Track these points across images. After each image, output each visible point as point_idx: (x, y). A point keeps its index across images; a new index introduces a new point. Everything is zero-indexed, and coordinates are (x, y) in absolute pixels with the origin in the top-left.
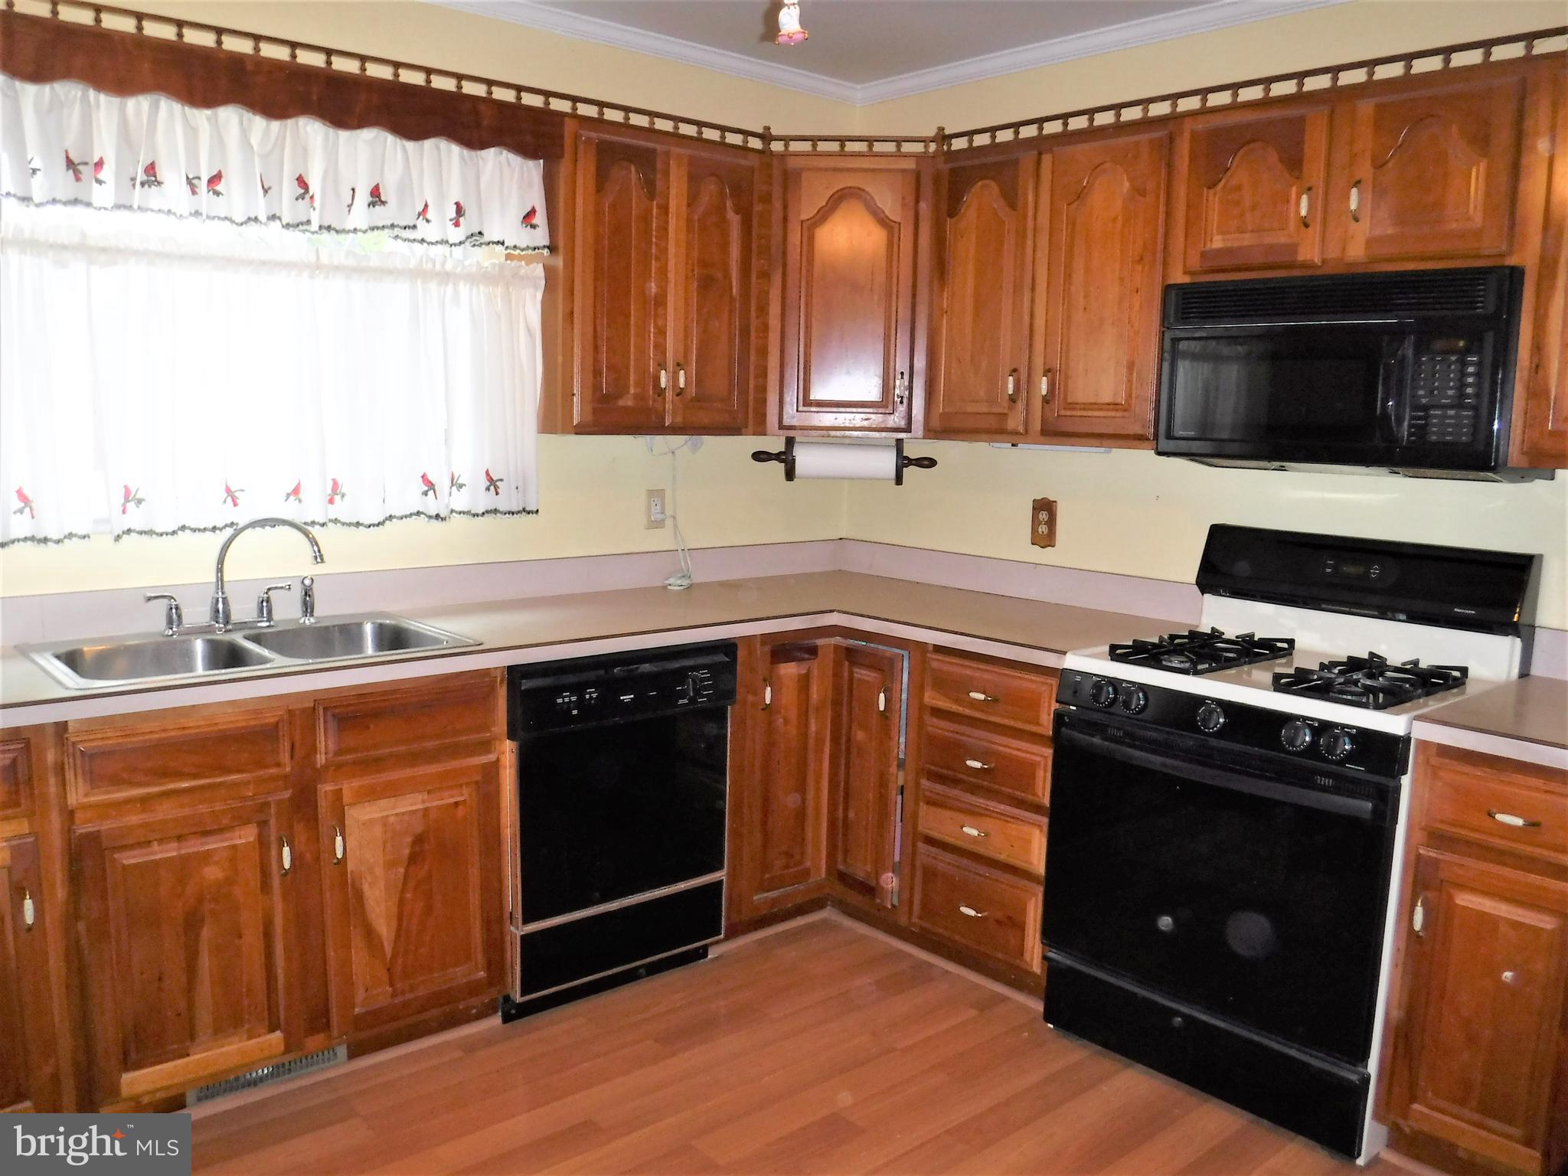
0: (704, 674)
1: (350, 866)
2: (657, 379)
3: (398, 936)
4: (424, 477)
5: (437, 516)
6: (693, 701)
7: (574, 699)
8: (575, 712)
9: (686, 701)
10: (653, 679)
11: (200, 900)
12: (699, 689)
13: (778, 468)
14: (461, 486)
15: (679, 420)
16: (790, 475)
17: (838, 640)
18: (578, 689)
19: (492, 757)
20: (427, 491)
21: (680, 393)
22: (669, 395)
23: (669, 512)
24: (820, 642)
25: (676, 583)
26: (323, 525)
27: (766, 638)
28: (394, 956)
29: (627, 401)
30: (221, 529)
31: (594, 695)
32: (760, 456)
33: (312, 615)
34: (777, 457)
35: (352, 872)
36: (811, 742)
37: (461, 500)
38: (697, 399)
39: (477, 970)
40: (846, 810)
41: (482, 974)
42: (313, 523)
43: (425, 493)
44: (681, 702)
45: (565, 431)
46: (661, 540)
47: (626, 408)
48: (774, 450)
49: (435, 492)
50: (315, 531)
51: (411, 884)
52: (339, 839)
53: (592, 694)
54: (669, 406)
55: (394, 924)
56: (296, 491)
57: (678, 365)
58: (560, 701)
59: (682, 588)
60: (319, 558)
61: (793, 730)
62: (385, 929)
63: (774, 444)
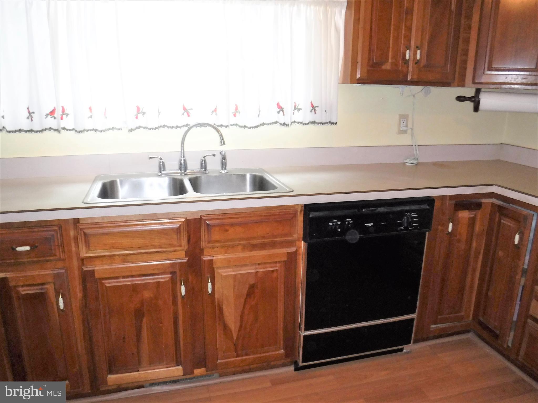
0: (414, 214)
1: (217, 296)
2: (404, 55)
3: (240, 330)
4: (278, 104)
5: (284, 124)
6: (406, 228)
7: (339, 223)
8: (339, 230)
9: (402, 228)
10: (384, 216)
11: (142, 304)
12: (410, 223)
13: (470, 105)
14: (299, 110)
15: (415, 77)
16: (476, 109)
17: (494, 201)
18: (342, 218)
19: (293, 249)
20: (279, 111)
21: (417, 62)
22: (411, 64)
23: (410, 126)
24: (484, 201)
25: (410, 162)
26: (227, 126)
27: (452, 197)
28: (238, 339)
29: (387, 66)
30: (180, 127)
31: (351, 222)
32: (460, 99)
33: (225, 169)
34: (470, 99)
35: (218, 299)
36: (472, 253)
37: (299, 117)
38: (426, 66)
39: (280, 349)
40: (488, 289)
41: (282, 351)
42: (221, 126)
43: (278, 112)
44: (399, 228)
45: (352, 82)
46: (405, 140)
47: (386, 70)
48: (469, 96)
49: (283, 112)
50: (222, 130)
51: (248, 307)
52: (210, 284)
53: (349, 221)
54: (410, 70)
55: (238, 325)
56: (215, 110)
57: (417, 47)
58: (331, 224)
59: (412, 164)
60: (223, 142)
61: (462, 246)
62: (233, 325)
63: (469, 92)
